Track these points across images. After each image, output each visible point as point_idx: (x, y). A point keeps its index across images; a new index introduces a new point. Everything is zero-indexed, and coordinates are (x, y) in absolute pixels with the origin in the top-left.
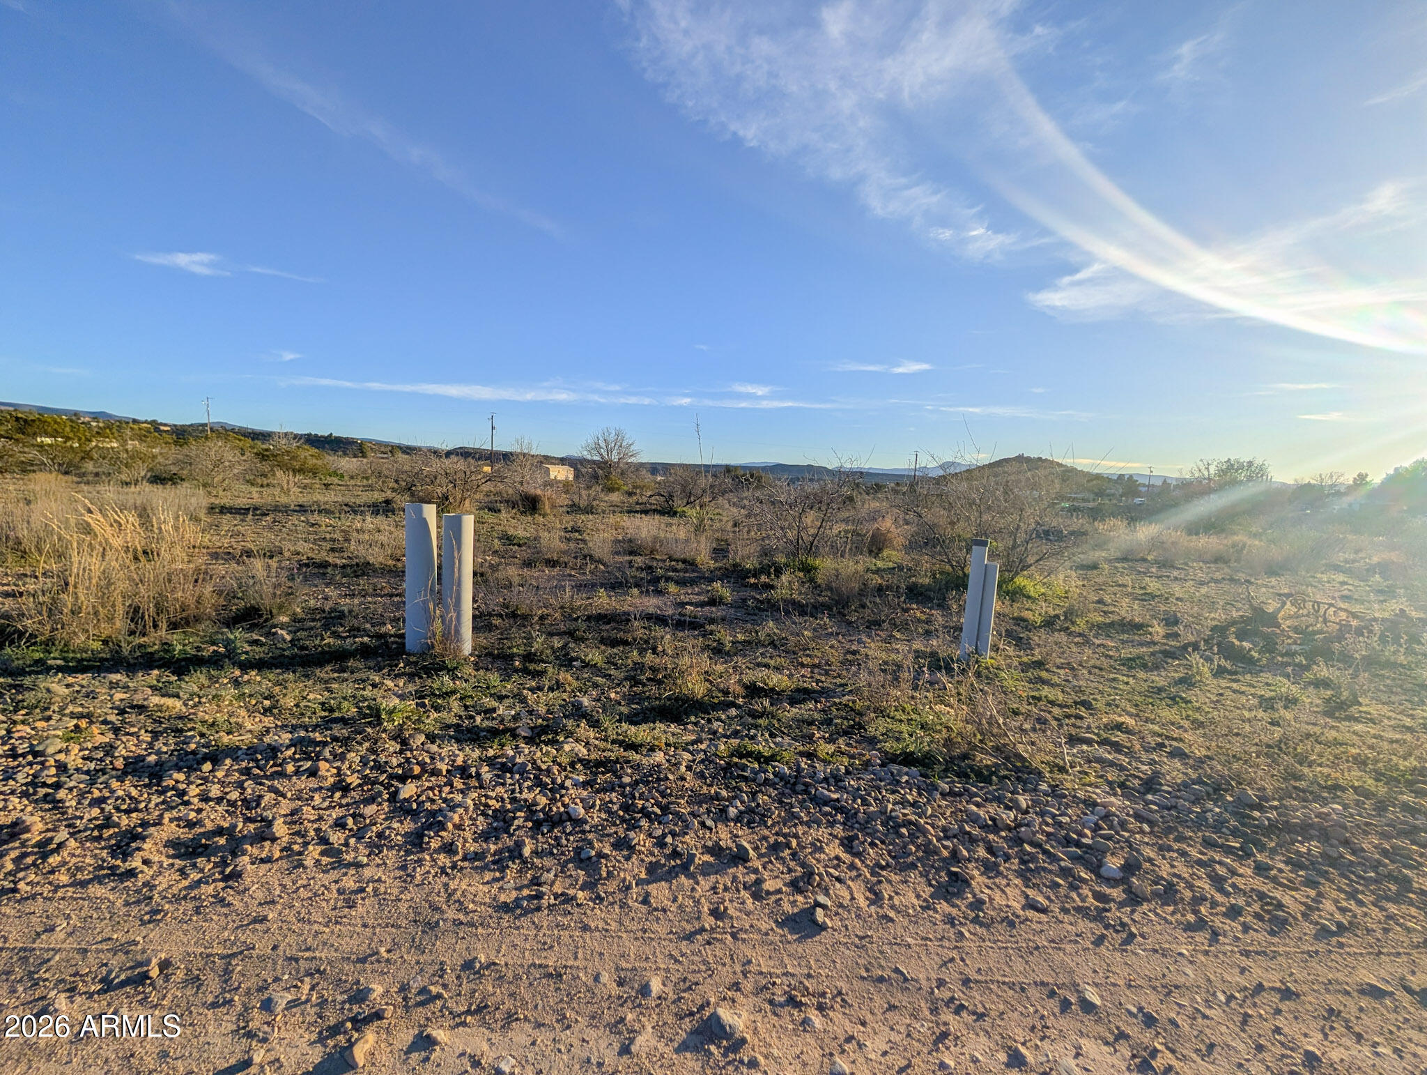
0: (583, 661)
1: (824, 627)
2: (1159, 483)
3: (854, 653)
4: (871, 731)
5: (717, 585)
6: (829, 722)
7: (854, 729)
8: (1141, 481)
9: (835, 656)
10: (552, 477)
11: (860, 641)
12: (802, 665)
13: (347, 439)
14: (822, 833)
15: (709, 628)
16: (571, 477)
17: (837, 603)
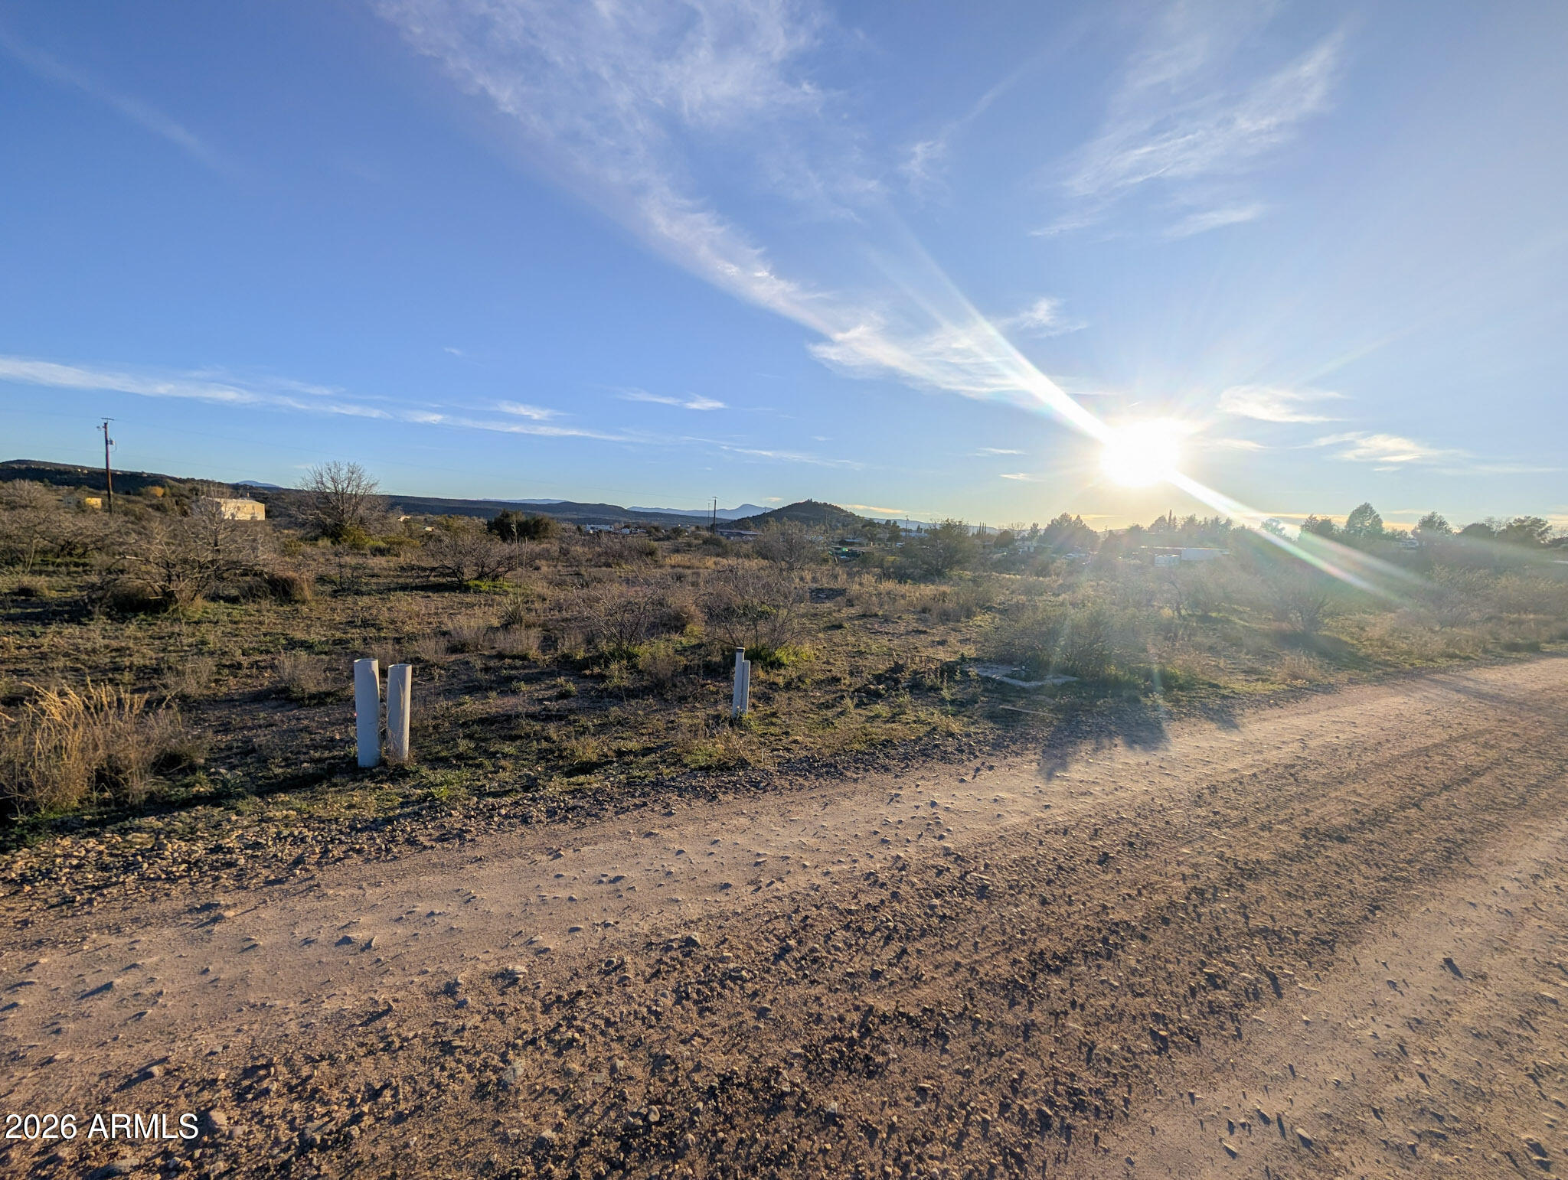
1: (650, 706)
3: (672, 721)
5: (560, 679)
6: (665, 761)
9: (661, 725)
11: (675, 713)
12: (642, 734)
15: (572, 718)
16: (261, 516)
17: (657, 685)
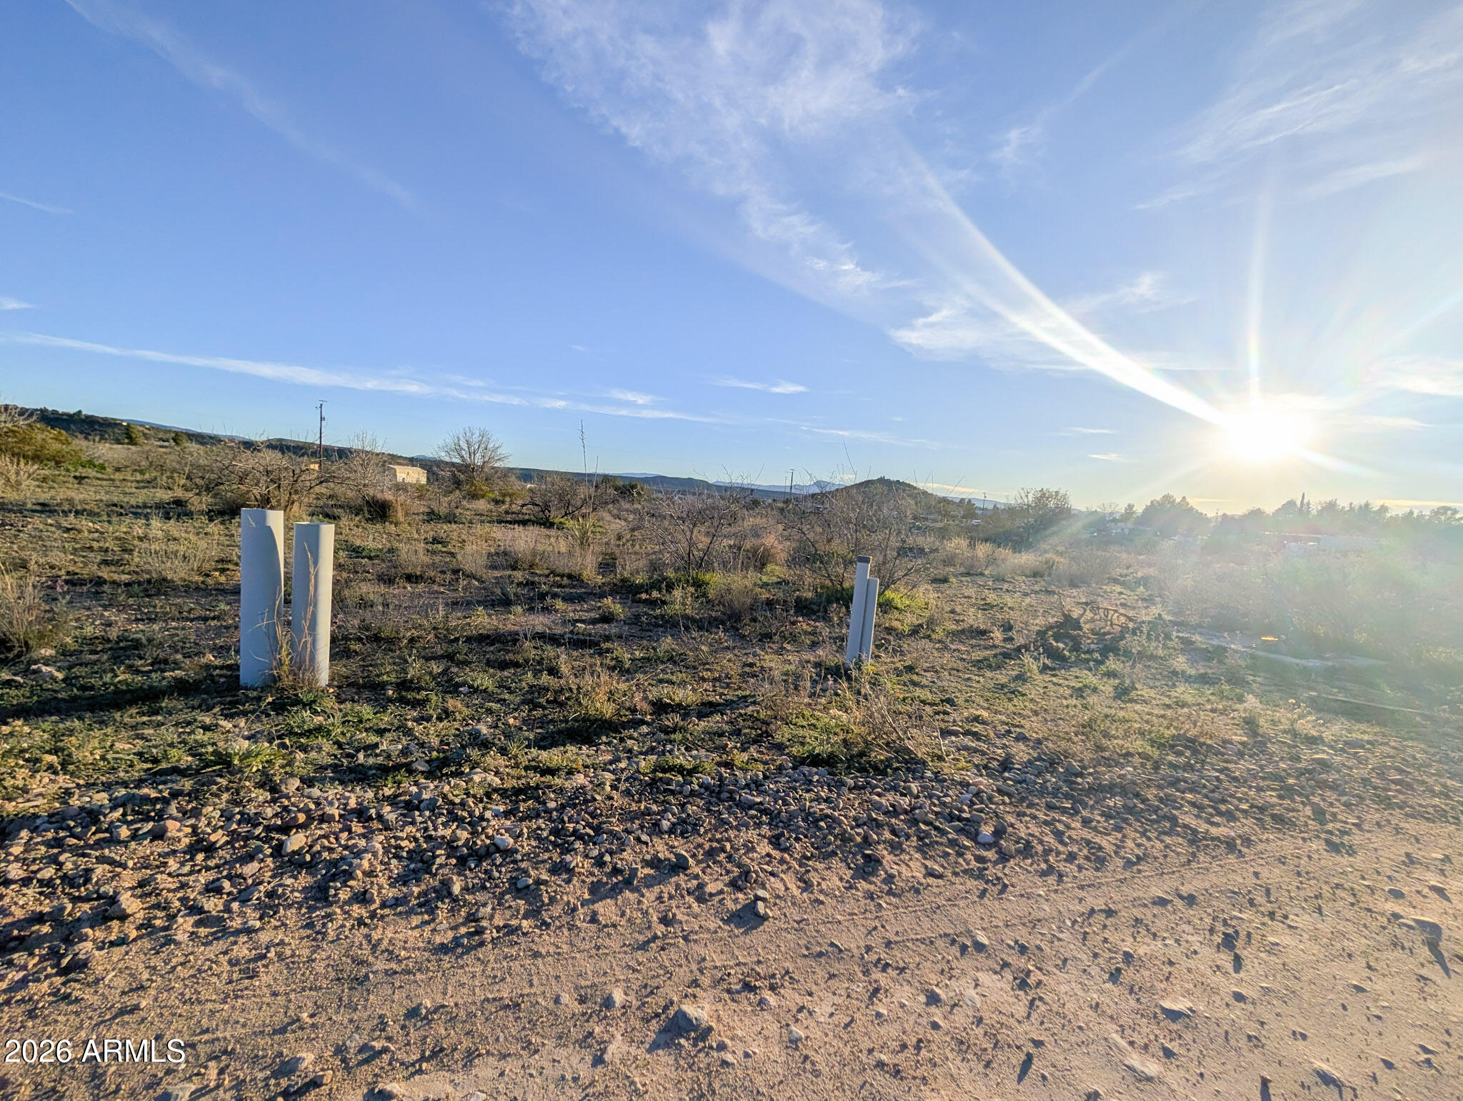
0: (470, 687)
1: (719, 641)
2: (991, 507)
3: (751, 665)
4: (778, 738)
5: (608, 601)
6: (738, 733)
7: (762, 737)
8: (978, 504)
9: (734, 669)
10: (399, 479)
11: (755, 655)
12: (704, 679)
13: (105, 419)
14: (752, 834)
15: (605, 646)
16: (424, 481)
17: (730, 618)
